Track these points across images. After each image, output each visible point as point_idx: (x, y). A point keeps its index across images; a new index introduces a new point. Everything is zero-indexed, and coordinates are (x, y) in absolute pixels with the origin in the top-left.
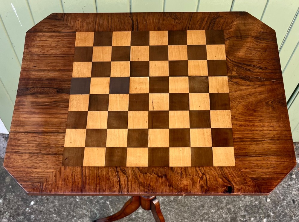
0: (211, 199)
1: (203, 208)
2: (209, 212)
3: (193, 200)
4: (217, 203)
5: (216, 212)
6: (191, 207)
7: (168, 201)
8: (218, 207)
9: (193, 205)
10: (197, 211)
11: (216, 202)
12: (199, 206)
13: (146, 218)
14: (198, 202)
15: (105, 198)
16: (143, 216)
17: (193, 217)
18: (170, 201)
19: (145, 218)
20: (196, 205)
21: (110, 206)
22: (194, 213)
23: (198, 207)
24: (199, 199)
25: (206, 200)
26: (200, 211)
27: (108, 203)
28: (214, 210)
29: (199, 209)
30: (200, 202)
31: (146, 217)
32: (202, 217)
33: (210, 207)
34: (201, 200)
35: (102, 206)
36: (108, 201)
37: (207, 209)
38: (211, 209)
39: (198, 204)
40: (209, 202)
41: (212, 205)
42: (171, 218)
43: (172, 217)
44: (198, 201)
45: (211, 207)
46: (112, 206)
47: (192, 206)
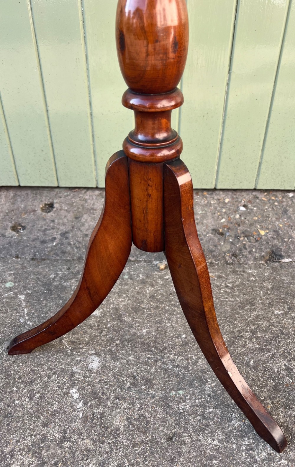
0: (268, 289)
1: (253, 307)
2: (270, 314)
3: (225, 292)
4: (283, 296)
5: (286, 314)
6: (221, 305)
7: (165, 294)
8: (288, 305)
9: (227, 302)
10: (238, 313)
11: (280, 296)
12: (241, 303)
13: (109, 328)
14: (238, 296)
15: (17, 289)
16: (102, 323)
17: (229, 326)
18: (169, 292)
19: (106, 328)
20: (233, 302)
21: (24, 304)
22: (231, 316)
23: (239, 304)
24: (237, 289)
25: (256, 291)
26: (245, 312)
27: (22, 297)
28: (280, 310)
29: (242, 308)
30: (242, 296)
31: (109, 325)
32: (254, 325)
33: (270, 303)
34: (244, 291)
35: (7, 302)
36: (21, 294)
37: (262, 309)
38: (273, 308)
39: (237, 299)
40: (264, 296)
41: (272, 301)
42: (173, 328)
43: (175, 325)
44: (237, 293)
45: (273, 305)
46: (29, 304)
47: (225, 303)
